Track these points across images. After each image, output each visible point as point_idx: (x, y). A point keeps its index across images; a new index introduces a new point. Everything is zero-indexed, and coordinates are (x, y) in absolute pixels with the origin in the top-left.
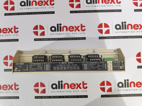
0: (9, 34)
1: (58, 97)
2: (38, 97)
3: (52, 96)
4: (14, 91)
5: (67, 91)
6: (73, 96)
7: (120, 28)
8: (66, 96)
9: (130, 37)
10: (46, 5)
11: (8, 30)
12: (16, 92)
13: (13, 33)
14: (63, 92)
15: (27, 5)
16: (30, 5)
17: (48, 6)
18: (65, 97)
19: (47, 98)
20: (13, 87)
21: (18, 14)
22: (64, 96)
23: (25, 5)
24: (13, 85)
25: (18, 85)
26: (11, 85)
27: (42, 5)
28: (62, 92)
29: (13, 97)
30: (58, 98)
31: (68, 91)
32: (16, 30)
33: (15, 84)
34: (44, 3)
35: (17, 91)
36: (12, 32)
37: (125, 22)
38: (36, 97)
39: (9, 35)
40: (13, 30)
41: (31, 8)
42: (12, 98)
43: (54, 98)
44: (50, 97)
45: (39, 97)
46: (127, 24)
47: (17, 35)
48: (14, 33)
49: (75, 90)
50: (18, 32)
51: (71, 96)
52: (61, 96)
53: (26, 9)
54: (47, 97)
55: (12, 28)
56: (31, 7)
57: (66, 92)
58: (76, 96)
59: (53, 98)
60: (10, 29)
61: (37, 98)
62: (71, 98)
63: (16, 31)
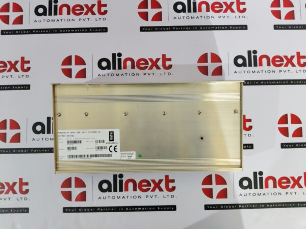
0: (9, 74)
1: (112, 209)
2: (69, 210)
3: (100, 208)
4: (19, 195)
5: (132, 197)
6: (144, 207)
7: (244, 64)
8: (129, 207)
9: (265, 83)
10: (90, 13)
11: (9, 66)
12: (23, 199)
13: (18, 71)
14: (124, 197)
15: (50, 14)
16: (56, 14)
17: (94, 16)
18: (127, 209)
19: (90, 211)
20: (17, 188)
21: (31, 32)
22: (126, 207)
23: (44, 14)
24: (16, 183)
25: (27, 184)
26: (11, 184)
27: (81, 14)
28: (121, 197)
29: (16, 209)
30: (114, 211)
31: (135, 197)
32: (26, 66)
33: (21, 180)
34: (85, 10)
35: (24, 196)
36: (16, 70)
37: (255, 52)
38: (66, 210)
39: (10, 77)
40: (18, 66)
41: (58, 20)
42: (13, 212)
43: (105, 211)
44: (95, 210)
45: (71, 208)
46: (258, 55)
47: (27, 76)
48: (21, 73)
49: (149, 193)
50: (29, 69)
51: (141, 207)
52: (120, 207)
53: (48, 21)
54: (88, 210)
55: (16, 62)
56: (58, 17)
57: (129, 197)
58: (152, 207)
59: (103, 211)
60: (13, 62)
61: (68, 212)
62: (142, 210)
63: (25, 68)
